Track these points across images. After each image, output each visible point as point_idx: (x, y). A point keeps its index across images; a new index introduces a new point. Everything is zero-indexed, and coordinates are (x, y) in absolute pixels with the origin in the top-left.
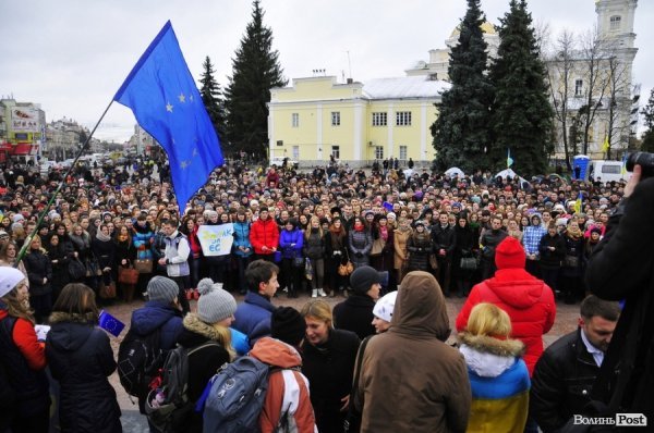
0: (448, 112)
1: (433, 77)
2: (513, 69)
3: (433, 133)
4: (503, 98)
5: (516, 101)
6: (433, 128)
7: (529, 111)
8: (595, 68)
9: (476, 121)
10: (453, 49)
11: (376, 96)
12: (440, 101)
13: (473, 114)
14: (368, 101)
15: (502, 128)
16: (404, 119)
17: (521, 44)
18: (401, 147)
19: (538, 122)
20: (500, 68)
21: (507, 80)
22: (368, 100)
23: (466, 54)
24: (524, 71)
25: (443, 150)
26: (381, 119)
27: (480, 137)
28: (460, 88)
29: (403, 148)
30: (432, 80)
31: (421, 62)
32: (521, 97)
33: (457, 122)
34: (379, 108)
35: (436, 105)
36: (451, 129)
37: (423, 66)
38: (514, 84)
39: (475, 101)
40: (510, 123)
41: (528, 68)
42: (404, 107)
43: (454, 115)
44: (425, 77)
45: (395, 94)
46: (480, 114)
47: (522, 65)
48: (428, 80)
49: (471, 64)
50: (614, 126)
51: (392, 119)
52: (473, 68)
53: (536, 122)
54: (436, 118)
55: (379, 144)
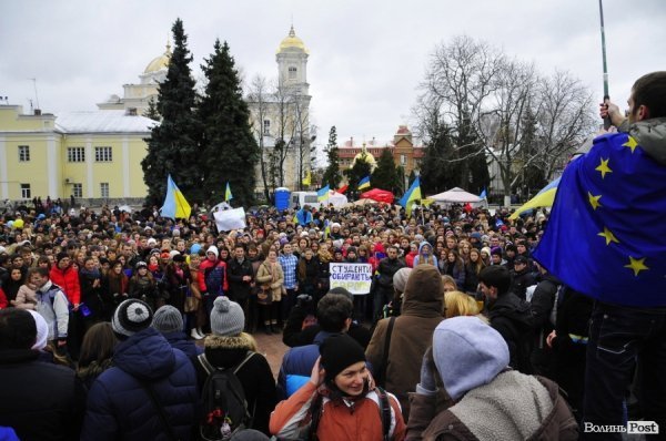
0: (159, 148)
1: (133, 112)
2: (222, 107)
3: (144, 169)
4: (214, 134)
5: (226, 137)
6: (144, 164)
7: (238, 146)
8: (285, 111)
9: (188, 156)
10: (161, 85)
11: (71, 129)
12: (150, 136)
13: (184, 150)
14: (64, 135)
15: (214, 162)
16: (104, 155)
17: (228, 84)
18: (102, 184)
19: (247, 157)
20: (209, 106)
21: (217, 117)
22: (62, 134)
23: (175, 91)
24: (232, 109)
25: (156, 185)
26: (77, 155)
27: (192, 172)
28: (171, 124)
29: (104, 186)
30: (131, 114)
31: (114, 97)
32: (230, 133)
33: (169, 157)
34: (75, 143)
35: (146, 140)
36: (164, 164)
37: (115, 101)
38: (224, 121)
39: (186, 137)
40: (222, 158)
41: (236, 107)
42: (103, 143)
43: (166, 150)
44: (124, 111)
45: (93, 128)
46: (192, 149)
47: (230, 104)
48: (127, 115)
49: (181, 101)
50: (304, 162)
51: (90, 154)
52: (183, 105)
53: (245, 158)
54: (146, 154)
55: (77, 182)
